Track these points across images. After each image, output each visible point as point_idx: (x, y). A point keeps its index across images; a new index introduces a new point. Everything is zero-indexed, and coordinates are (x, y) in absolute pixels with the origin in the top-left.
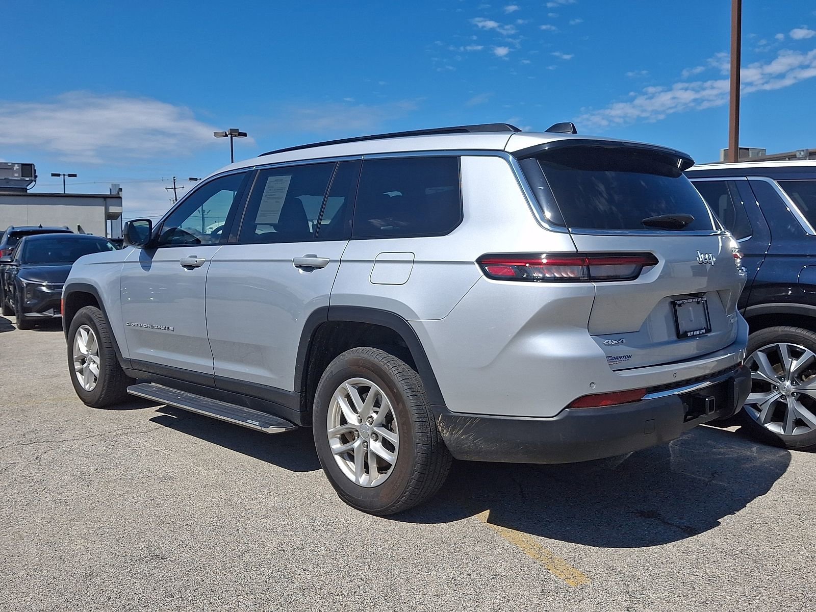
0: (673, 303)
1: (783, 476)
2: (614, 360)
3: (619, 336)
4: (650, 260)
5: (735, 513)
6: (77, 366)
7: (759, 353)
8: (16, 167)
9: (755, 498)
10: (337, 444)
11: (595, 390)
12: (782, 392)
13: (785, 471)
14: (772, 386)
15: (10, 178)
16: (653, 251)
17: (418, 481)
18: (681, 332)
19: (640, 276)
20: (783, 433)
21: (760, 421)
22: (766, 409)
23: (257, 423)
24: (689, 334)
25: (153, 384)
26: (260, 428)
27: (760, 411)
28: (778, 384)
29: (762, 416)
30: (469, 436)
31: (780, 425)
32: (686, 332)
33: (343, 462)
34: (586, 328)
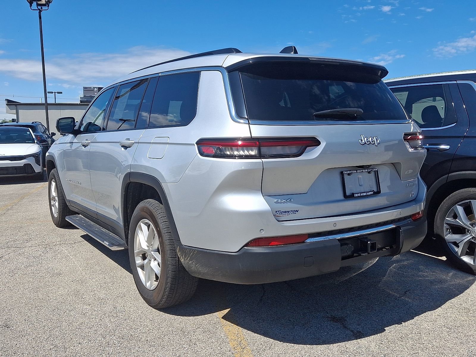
0: (342, 173)
1: (458, 296)
2: (283, 214)
3: (289, 197)
4: (314, 142)
5: (402, 323)
6: (52, 203)
7: (457, 206)
8: (96, 89)
9: (425, 312)
10: (140, 260)
11: (264, 234)
12: (473, 234)
13: (461, 292)
14: (466, 230)
15: (93, 96)
16: (317, 136)
17: (171, 289)
18: (348, 193)
19: (304, 154)
20: (472, 263)
21: (458, 254)
22: (461, 246)
23: (108, 243)
24: (356, 195)
25: (80, 215)
26: (108, 246)
27: (458, 247)
28: (471, 229)
29: (459, 250)
30: (193, 262)
31: (472, 258)
32: (353, 194)
33: (142, 272)
34: (260, 191)
